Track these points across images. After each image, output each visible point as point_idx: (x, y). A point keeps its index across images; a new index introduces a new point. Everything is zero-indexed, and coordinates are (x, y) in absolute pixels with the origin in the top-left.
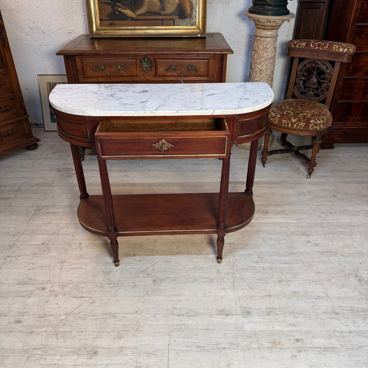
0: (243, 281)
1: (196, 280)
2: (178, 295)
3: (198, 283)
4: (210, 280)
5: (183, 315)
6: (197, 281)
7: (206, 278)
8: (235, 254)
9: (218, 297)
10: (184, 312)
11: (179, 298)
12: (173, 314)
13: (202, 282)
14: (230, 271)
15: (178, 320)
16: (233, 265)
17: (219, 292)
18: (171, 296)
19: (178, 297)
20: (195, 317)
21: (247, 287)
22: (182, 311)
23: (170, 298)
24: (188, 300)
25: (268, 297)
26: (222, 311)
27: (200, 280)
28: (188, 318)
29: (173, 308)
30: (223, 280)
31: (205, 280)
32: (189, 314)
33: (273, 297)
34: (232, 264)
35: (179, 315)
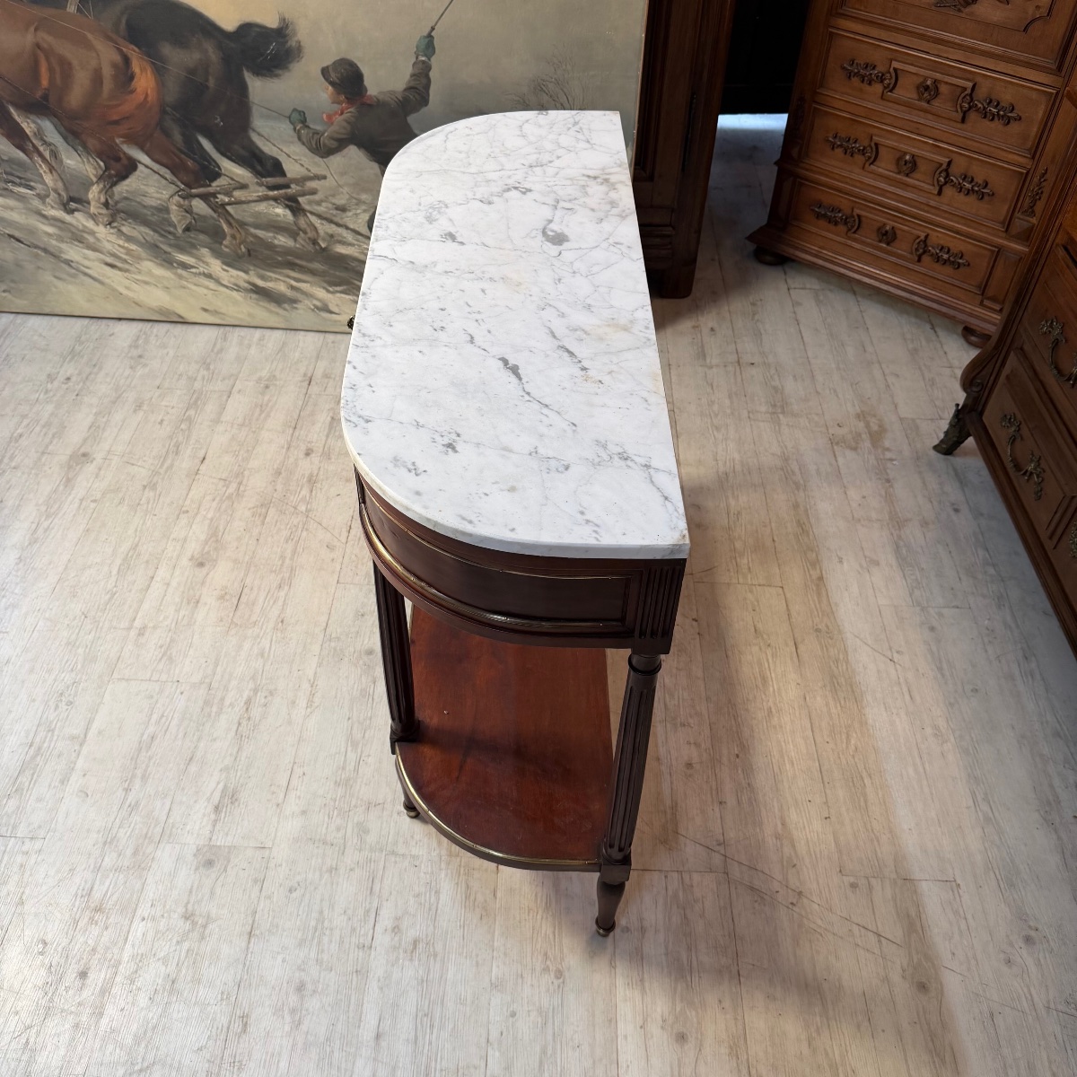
0: (324, 869)
1: (355, 745)
2: (310, 703)
3: (343, 750)
4: (348, 780)
5: (247, 709)
6: (349, 749)
7: (356, 770)
8: (443, 866)
9: (282, 796)
10: (256, 712)
11: (302, 702)
12: (256, 691)
13: (345, 761)
14: (371, 839)
15: (236, 700)
16: (393, 853)
17: (299, 797)
18: (312, 686)
19: (305, 702)
20: (234, 734)
21: (298, 878)
22: (260, 709)
23: (306, 686)
24: (290, 723)
25: (249, 930)
26: (234, 799)
27: (352, 756)
28: (236, 721)
29: (276, 689)
30: (339, 815)
31: (351, 767)
32: (244, 722)
33: (244, 944)
34: (401, 849)
35: (248, 702)
